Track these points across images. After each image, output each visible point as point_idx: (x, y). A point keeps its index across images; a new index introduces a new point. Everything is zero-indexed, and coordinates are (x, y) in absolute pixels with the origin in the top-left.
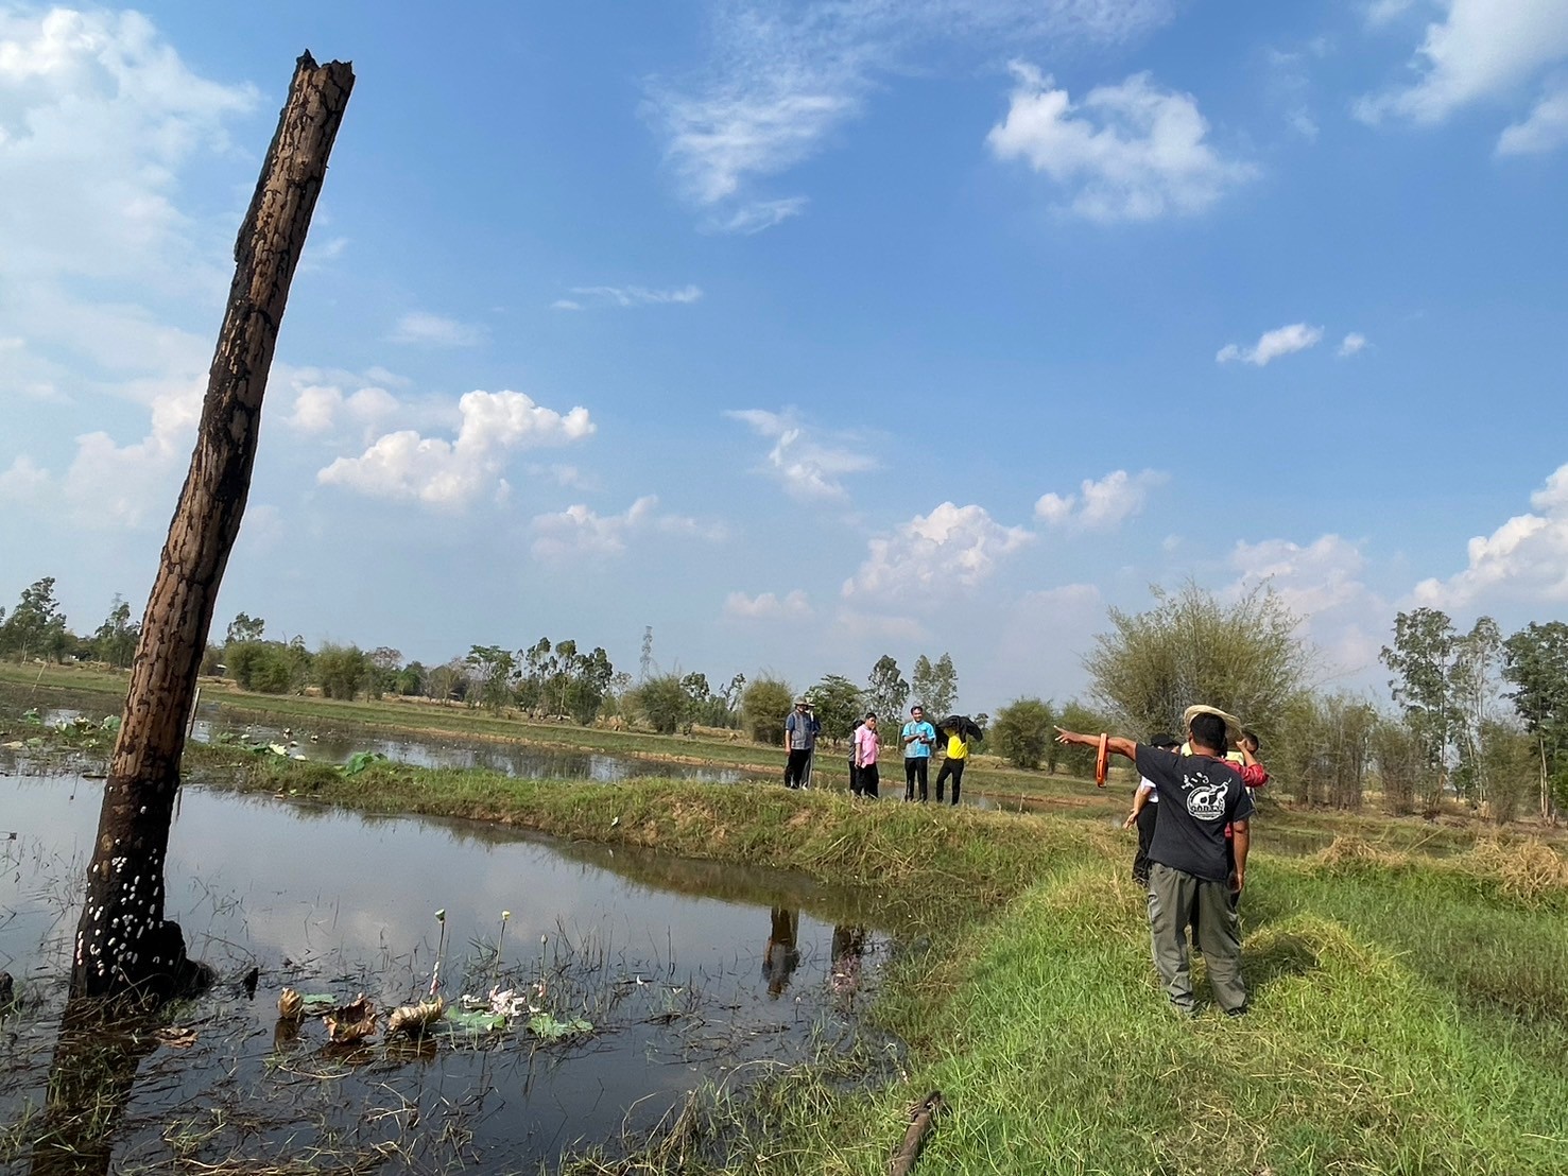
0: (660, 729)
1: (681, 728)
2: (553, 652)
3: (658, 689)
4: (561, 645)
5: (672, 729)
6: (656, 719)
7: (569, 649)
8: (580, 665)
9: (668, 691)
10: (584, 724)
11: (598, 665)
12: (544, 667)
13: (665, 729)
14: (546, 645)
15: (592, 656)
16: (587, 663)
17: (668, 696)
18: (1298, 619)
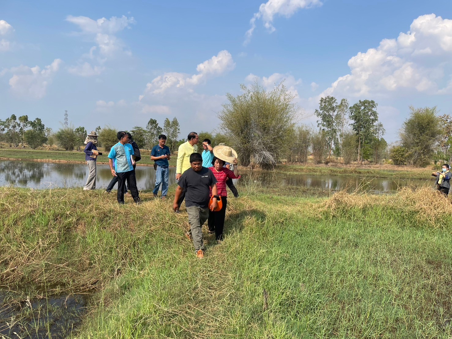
0: (67, 149)
1: (75, 148)
2: (18, 121)
3: (64, 134)
4: (21, 117)
5: (72, 148)
6: (65, 145)
7: (25, 119)
8: (30, 125)
9: (69, 134)
10: (34, 148)
11: (38, 124)
12: (14, 127)
13: (69, 148)
14: (14, 117)
15: (35, 121)
16: (33, 124)
17: (68, 136)
18: (293, 96)
